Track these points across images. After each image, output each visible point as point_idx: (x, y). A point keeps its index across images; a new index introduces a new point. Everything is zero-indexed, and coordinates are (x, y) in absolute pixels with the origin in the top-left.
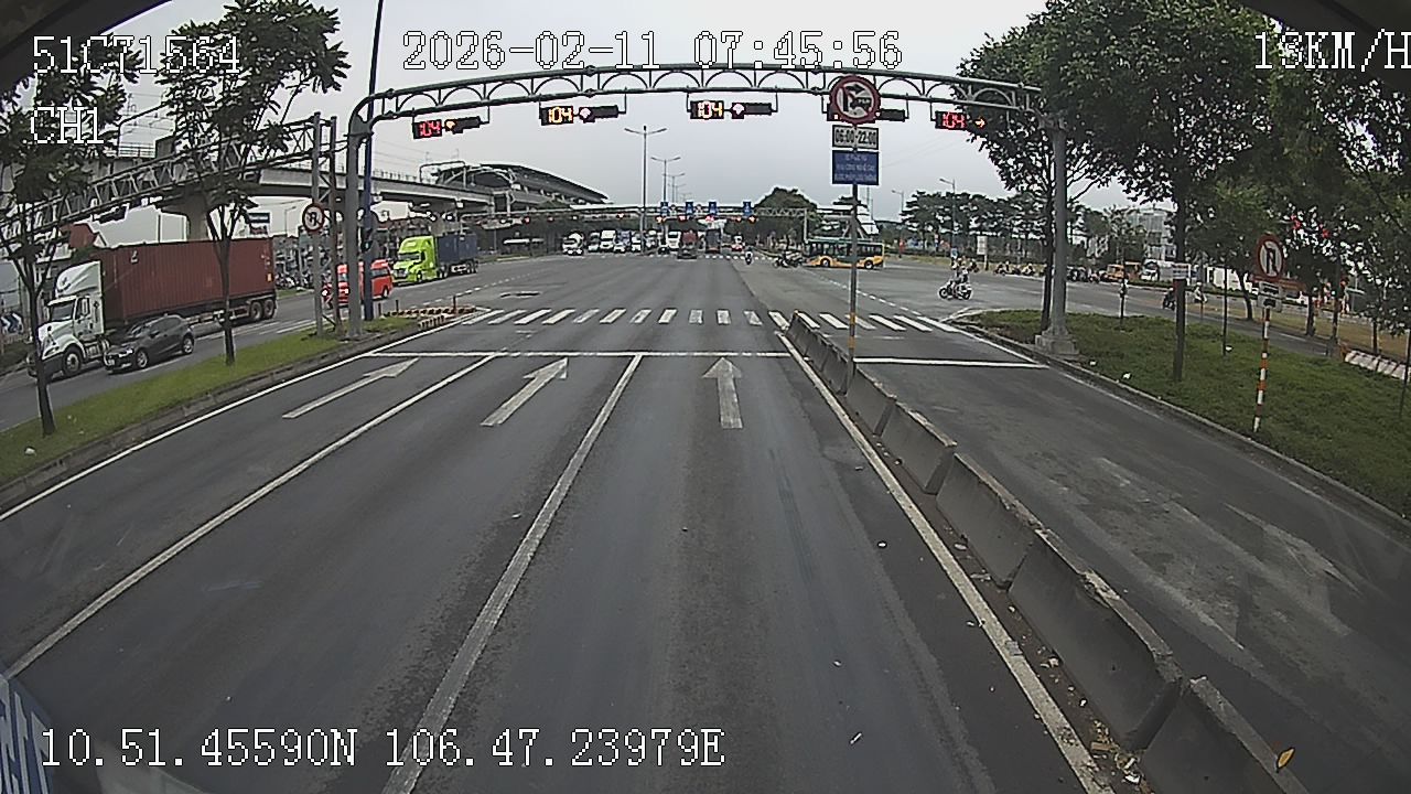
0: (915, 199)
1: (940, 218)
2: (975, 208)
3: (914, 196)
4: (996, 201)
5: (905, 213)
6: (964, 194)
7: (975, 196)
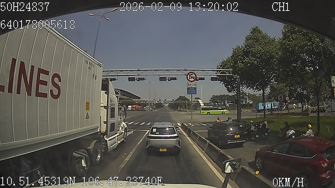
0: (212, 97)
1: (218, 101)
2: (226, 98)
3: (212, 96)
4: (231, 95)
5: (210, 100)
6: (224, 95)
7: (226, 95)
